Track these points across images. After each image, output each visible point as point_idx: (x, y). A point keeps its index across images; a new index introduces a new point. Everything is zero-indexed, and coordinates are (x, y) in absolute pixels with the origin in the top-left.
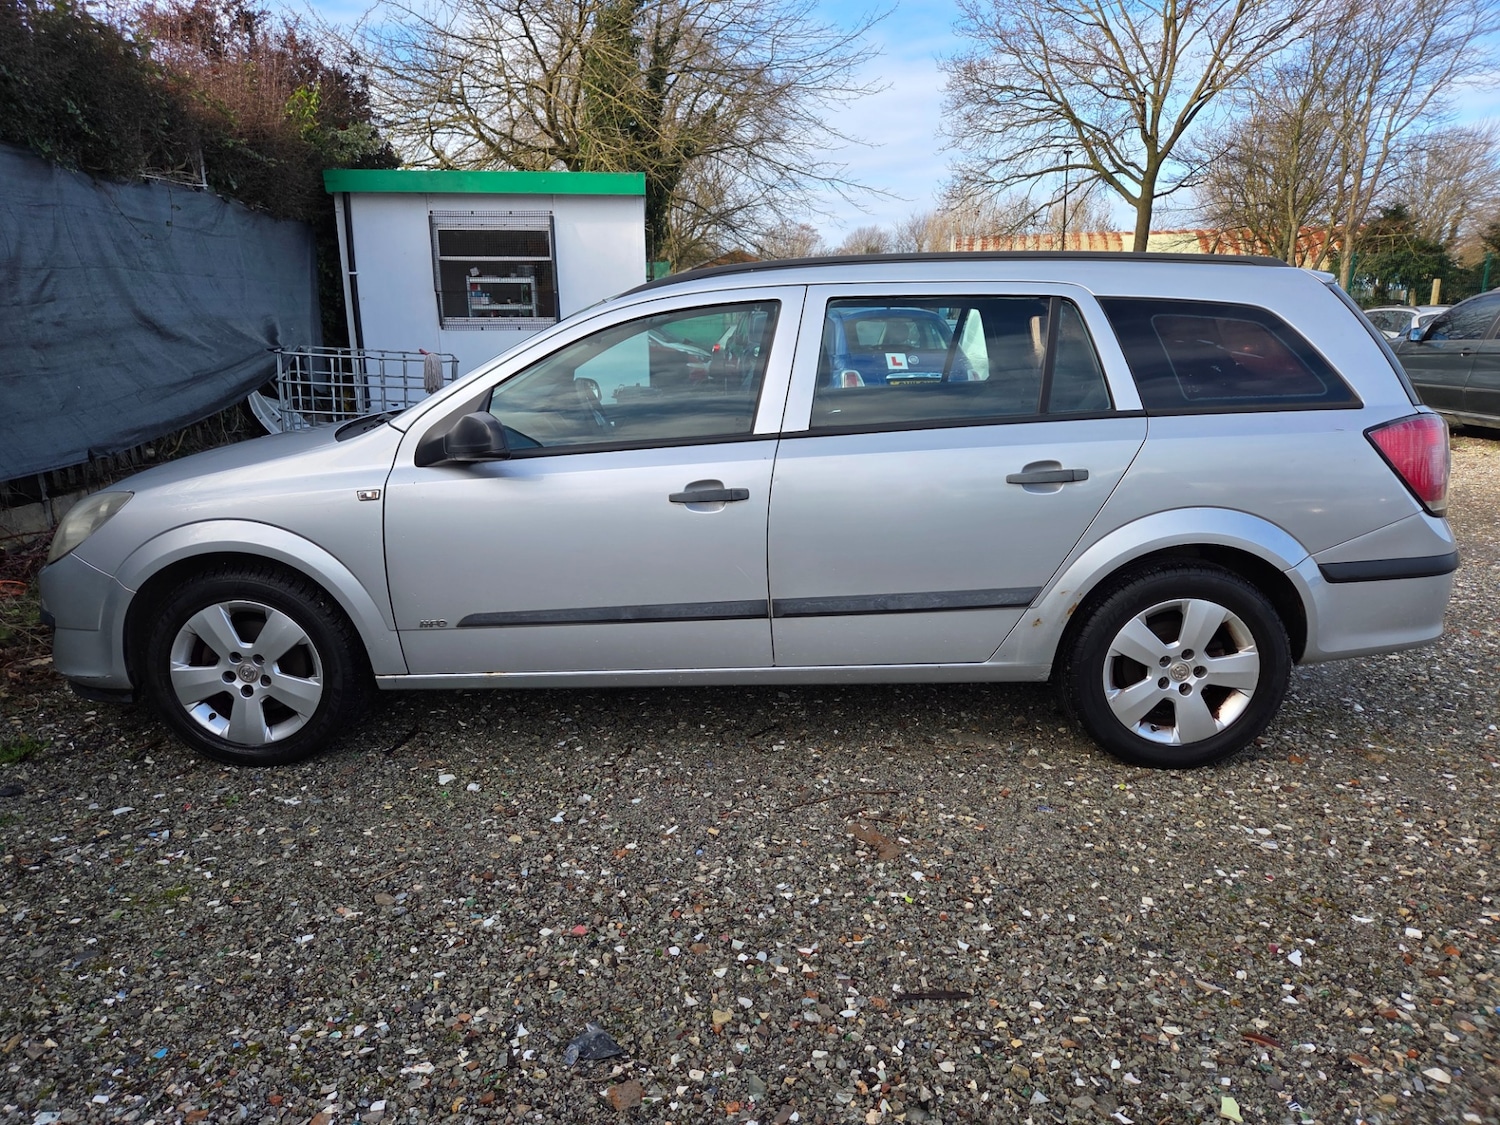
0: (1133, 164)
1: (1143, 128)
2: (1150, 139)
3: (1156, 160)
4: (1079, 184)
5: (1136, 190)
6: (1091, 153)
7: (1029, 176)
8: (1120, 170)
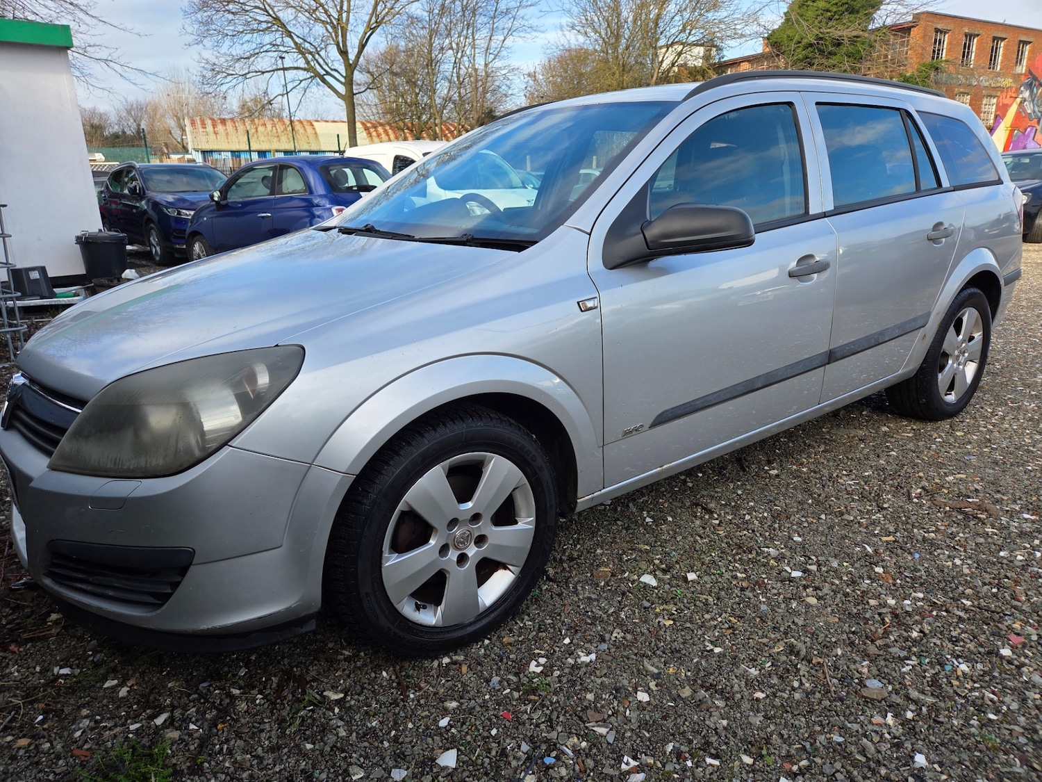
0: (336, 70)
1: (338, 45)
2: (344, 53)
3: (351, 68)
4: (301, 81)
5: (342, 89)
6: (306, 59)
7: (263, 73)
8: (328, 73)
